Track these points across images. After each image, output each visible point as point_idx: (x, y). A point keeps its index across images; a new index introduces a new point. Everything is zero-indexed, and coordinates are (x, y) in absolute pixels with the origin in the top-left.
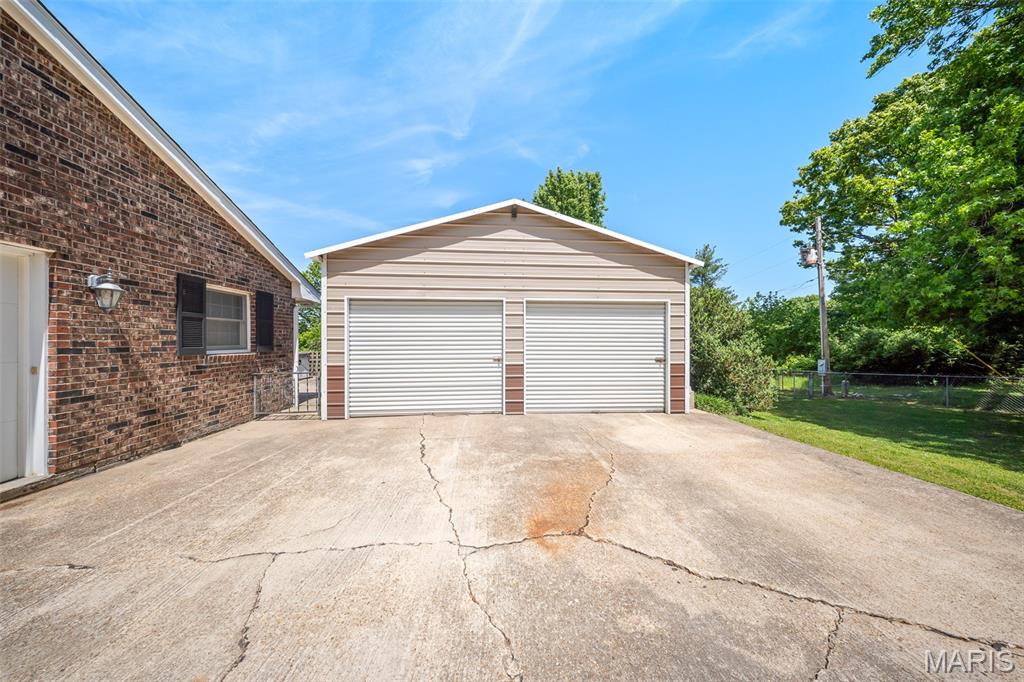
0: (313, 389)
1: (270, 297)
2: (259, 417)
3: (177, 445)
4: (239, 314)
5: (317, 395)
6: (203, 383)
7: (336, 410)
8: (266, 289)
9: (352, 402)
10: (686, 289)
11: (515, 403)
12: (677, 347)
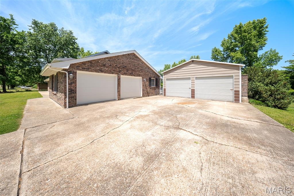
0: (162, 93)
1: (157, 79)
2: (156, 95)
3: (149, 96)
4: (154, 82)
5: (162, 94)
6: (151, 90)
7: (165, 95)
8: (157, 78)
9: (167, 94)
10: (240, 71)
11: (193, 96)
12: (237, 86)
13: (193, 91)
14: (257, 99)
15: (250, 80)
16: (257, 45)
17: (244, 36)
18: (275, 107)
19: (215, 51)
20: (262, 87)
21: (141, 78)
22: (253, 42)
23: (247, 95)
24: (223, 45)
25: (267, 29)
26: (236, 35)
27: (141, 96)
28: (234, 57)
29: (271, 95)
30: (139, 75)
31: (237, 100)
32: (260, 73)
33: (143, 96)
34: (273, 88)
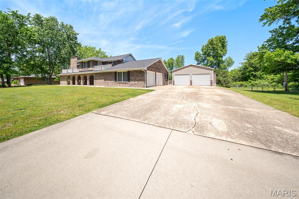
3: (165, 85)
4: (166, 76)
5: (172, 83)
6: (165, 81)
8: (167, 74)
10: (213, 71)
11: (191, 84)
12: (212, 78)
13: (191, 82)
14: (220, 84)
15: (217, 75)
16: (221, 53)
17: (214, 47)
18: (226, 87)
19: (197, 54)
20: (221, 79)
21: (161, 74)
22: (219, 52)
23: (216, 82)
24: (202, 50)
25: (227, 43)
26: (210, 46)
27: (162, 85)
28: (209, 60)
29: (224, 82)
30: (161, 72)
31: (212, 85)
32: (221, 72)
33: (163, 85)
34: (225, 79)
